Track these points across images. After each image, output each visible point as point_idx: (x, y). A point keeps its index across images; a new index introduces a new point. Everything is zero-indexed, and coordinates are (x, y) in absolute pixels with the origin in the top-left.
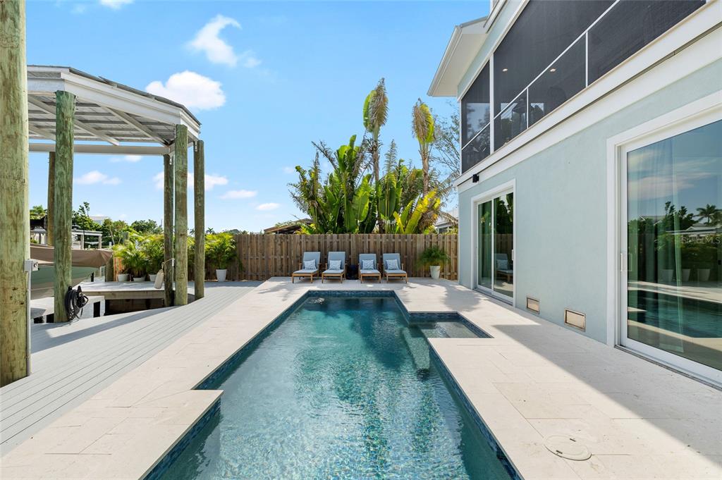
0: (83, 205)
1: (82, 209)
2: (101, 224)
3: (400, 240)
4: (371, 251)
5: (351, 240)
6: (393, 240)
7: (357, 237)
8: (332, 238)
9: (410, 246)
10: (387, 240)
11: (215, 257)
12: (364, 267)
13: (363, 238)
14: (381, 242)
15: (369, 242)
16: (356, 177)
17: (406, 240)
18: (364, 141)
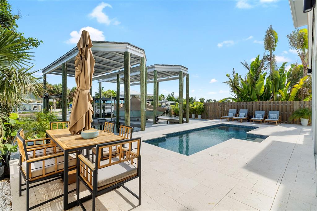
0: (172, 93)
1: (172, 94)
2: (177, 99)
3: (282, 104)
4: (264, 109)
5: (253, 104)
6: (278, 104)
7: (256, 103)
8: (243, 103)
9: (289, 107)
10: (274, 104)
11: (197, 110)
12: (257, 117)
13: (260, 103)
14: (270, 105)
15: (263, 105)
16: (259, 75)
17: (286, 104)
18: (264, 57)
